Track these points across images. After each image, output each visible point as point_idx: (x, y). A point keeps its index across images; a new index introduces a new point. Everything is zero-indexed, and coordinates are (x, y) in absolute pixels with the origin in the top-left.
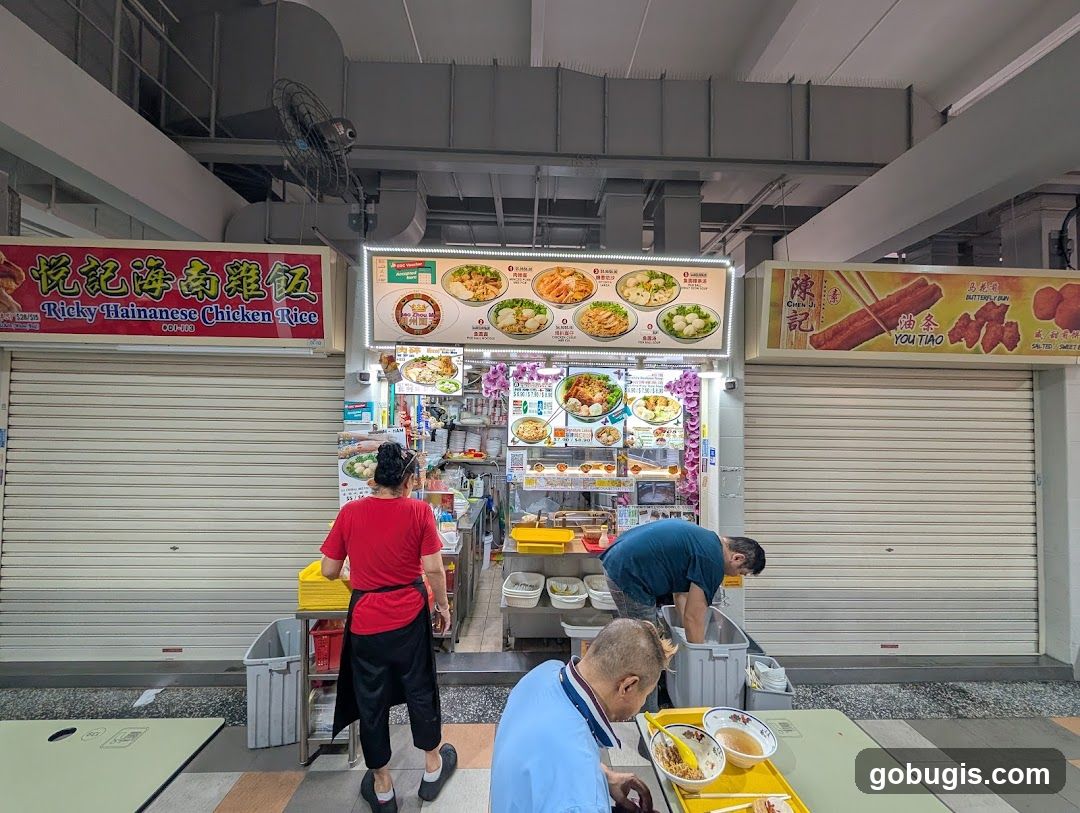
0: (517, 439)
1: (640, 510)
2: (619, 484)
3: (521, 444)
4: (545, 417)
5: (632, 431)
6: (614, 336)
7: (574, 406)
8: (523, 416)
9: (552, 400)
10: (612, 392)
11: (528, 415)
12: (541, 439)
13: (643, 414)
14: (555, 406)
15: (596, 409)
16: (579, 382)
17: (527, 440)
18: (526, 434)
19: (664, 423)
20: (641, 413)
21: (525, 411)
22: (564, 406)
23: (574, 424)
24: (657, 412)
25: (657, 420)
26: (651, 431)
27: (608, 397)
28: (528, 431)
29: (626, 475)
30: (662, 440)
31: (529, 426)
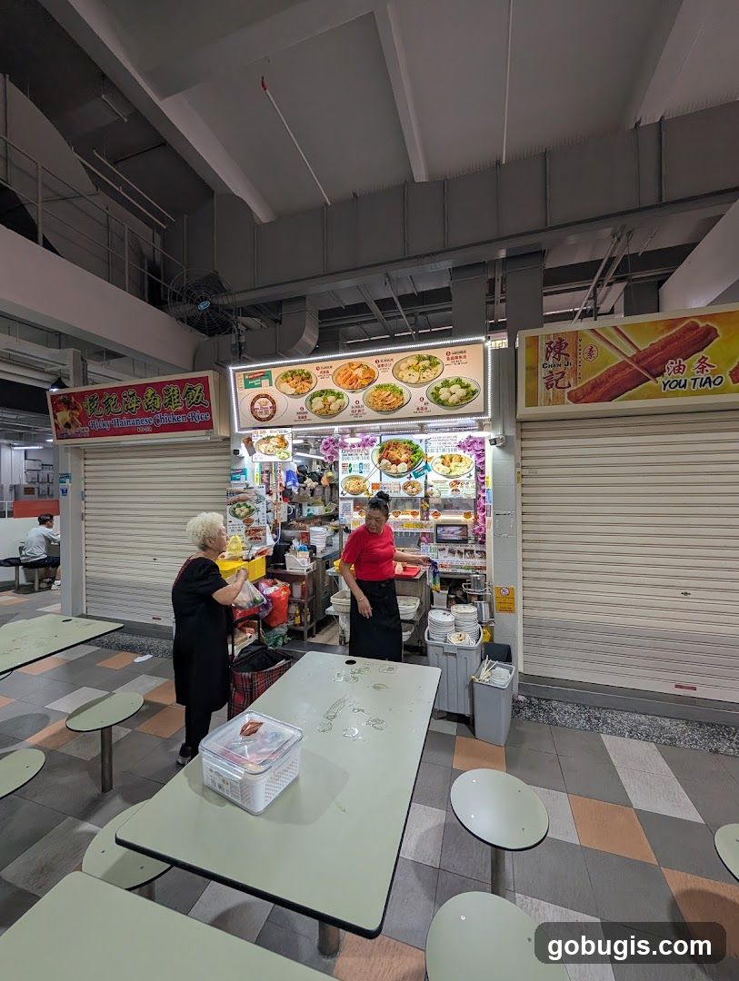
0: (345, 492)
1: (439, 547)
2: (422, 526)
3: (348, 495)
4: (364, 475)
5: (432, 483)
6: (394, 410)
7: (386, 465)
8: (349, 474)
9: (370, 461)
10: (415, 453)
11: (353, 473)
12: (362, 492)
13: (441, 470)
14: (372, 466)
15: (403, 467)
16: (389, 446)
17: (352, 493)
18: (351, 489)
19: (458, 476)
20: (439, 469)
21: (350, 471)
22: (378, 466)
23: (386, 479)
24: (452, 467)
25: (453, 474)
26: (448, 483)
27: (412, 457)
28: (353, 485)
29: (428, 519)
30: (456, 490)
31: (353, 482)
